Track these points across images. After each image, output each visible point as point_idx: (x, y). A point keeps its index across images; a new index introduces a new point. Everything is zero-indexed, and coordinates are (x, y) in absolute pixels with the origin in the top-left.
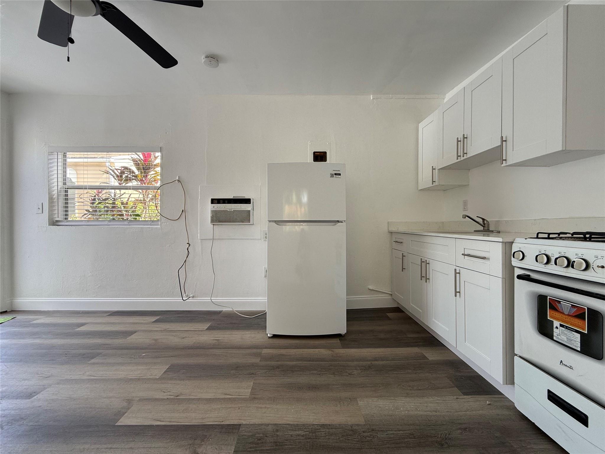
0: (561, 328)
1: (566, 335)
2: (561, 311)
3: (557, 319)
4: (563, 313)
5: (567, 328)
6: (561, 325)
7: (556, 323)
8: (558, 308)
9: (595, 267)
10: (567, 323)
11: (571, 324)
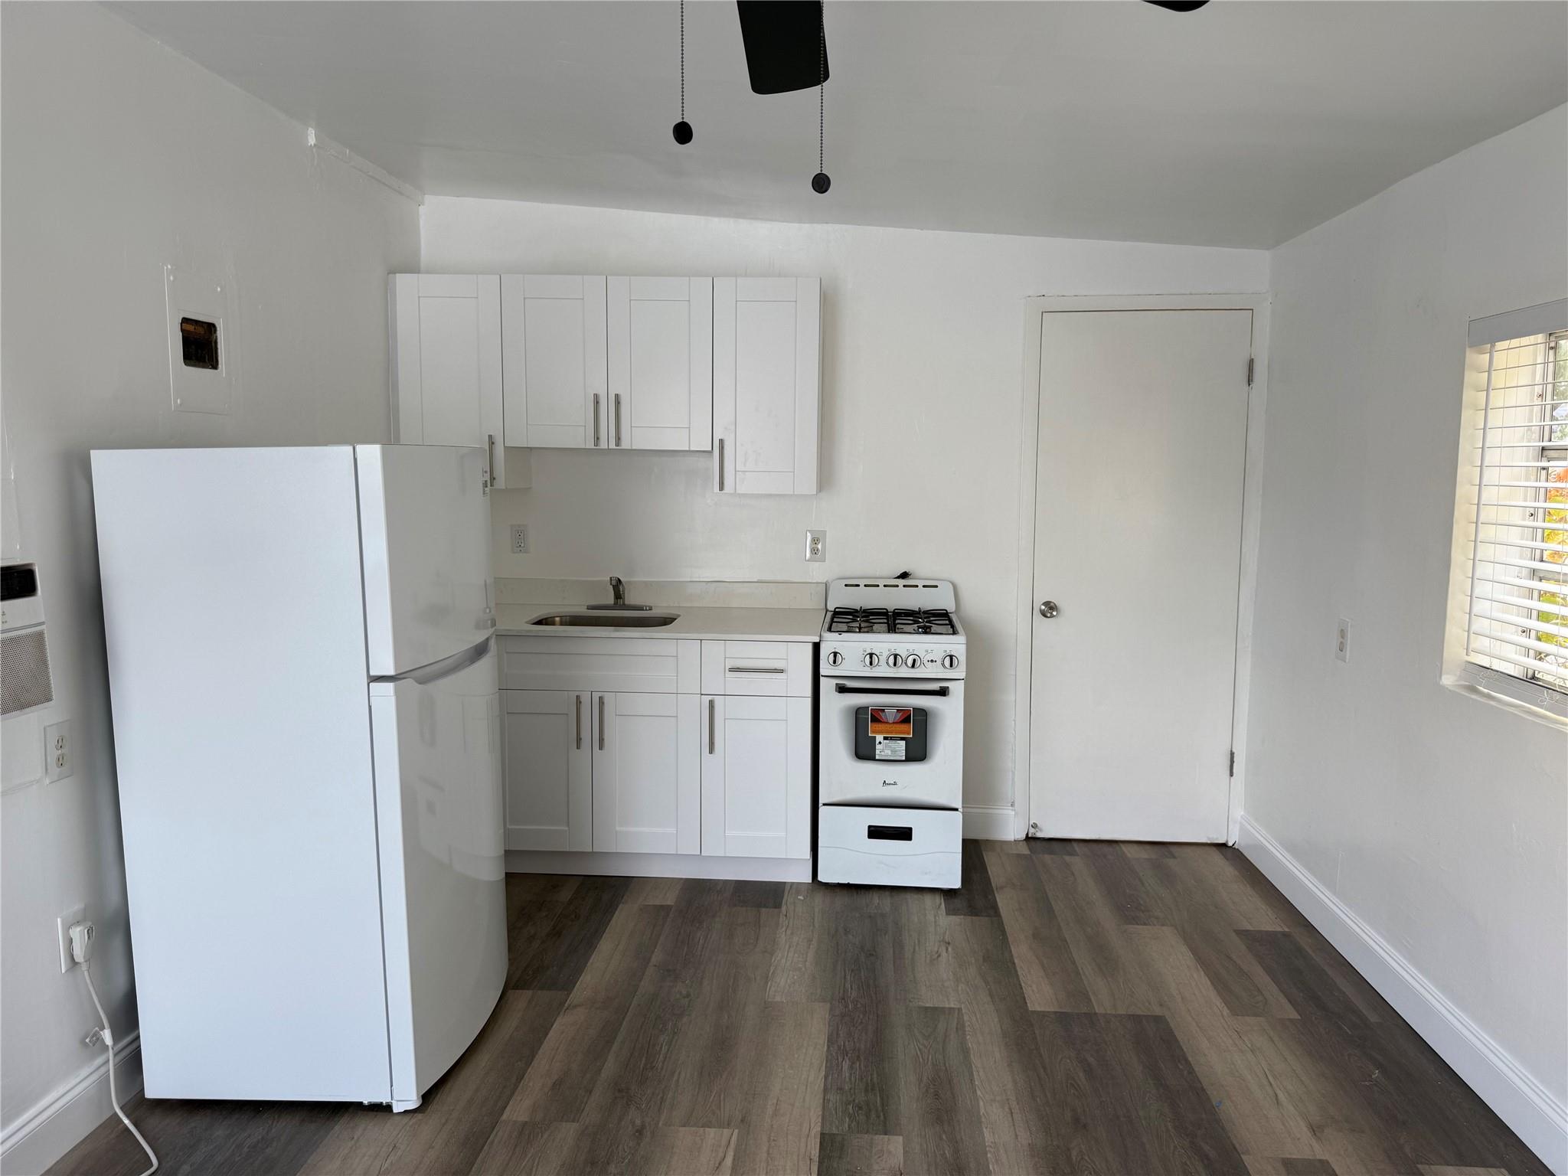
0: (885, 741)
1: (890, 747)
2: (886, 721)
3: (880, 732)
4: (887, 723)
5: (891, 739)
6: (885, 738)
7: (879, 738)
8: (882, 718)
9: (925, 662)
10: (892, 733)
11: (896, 733)
